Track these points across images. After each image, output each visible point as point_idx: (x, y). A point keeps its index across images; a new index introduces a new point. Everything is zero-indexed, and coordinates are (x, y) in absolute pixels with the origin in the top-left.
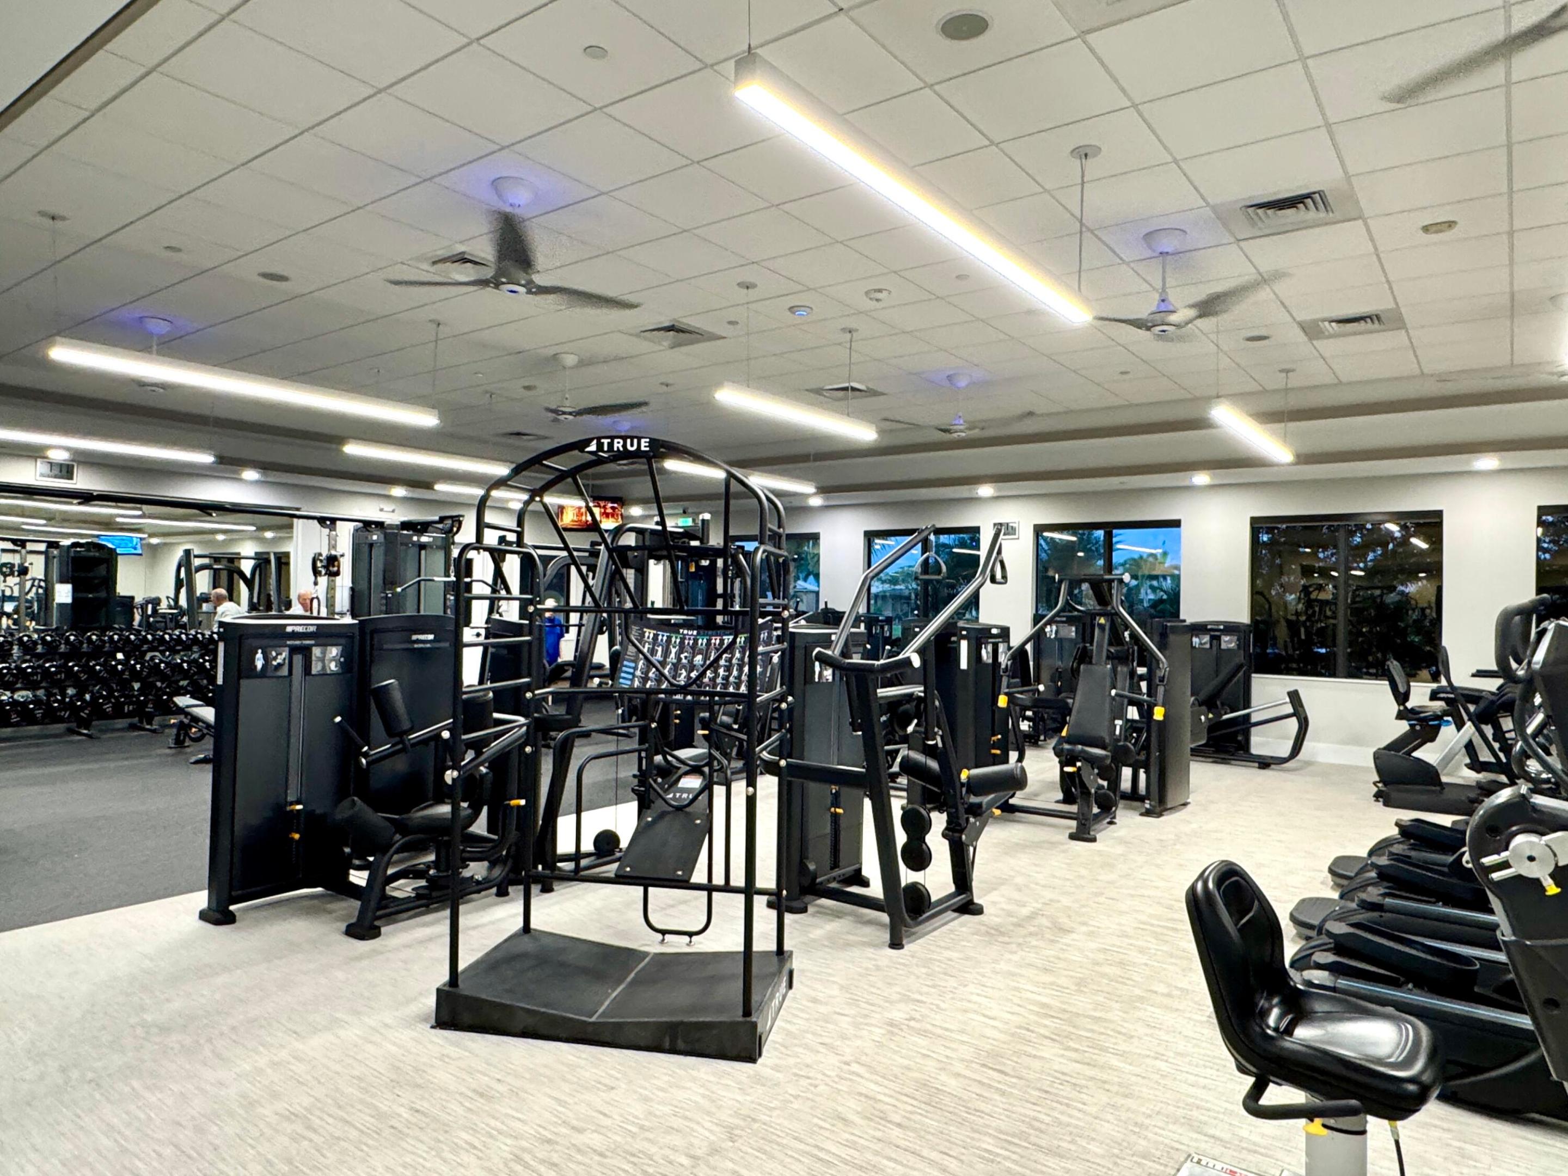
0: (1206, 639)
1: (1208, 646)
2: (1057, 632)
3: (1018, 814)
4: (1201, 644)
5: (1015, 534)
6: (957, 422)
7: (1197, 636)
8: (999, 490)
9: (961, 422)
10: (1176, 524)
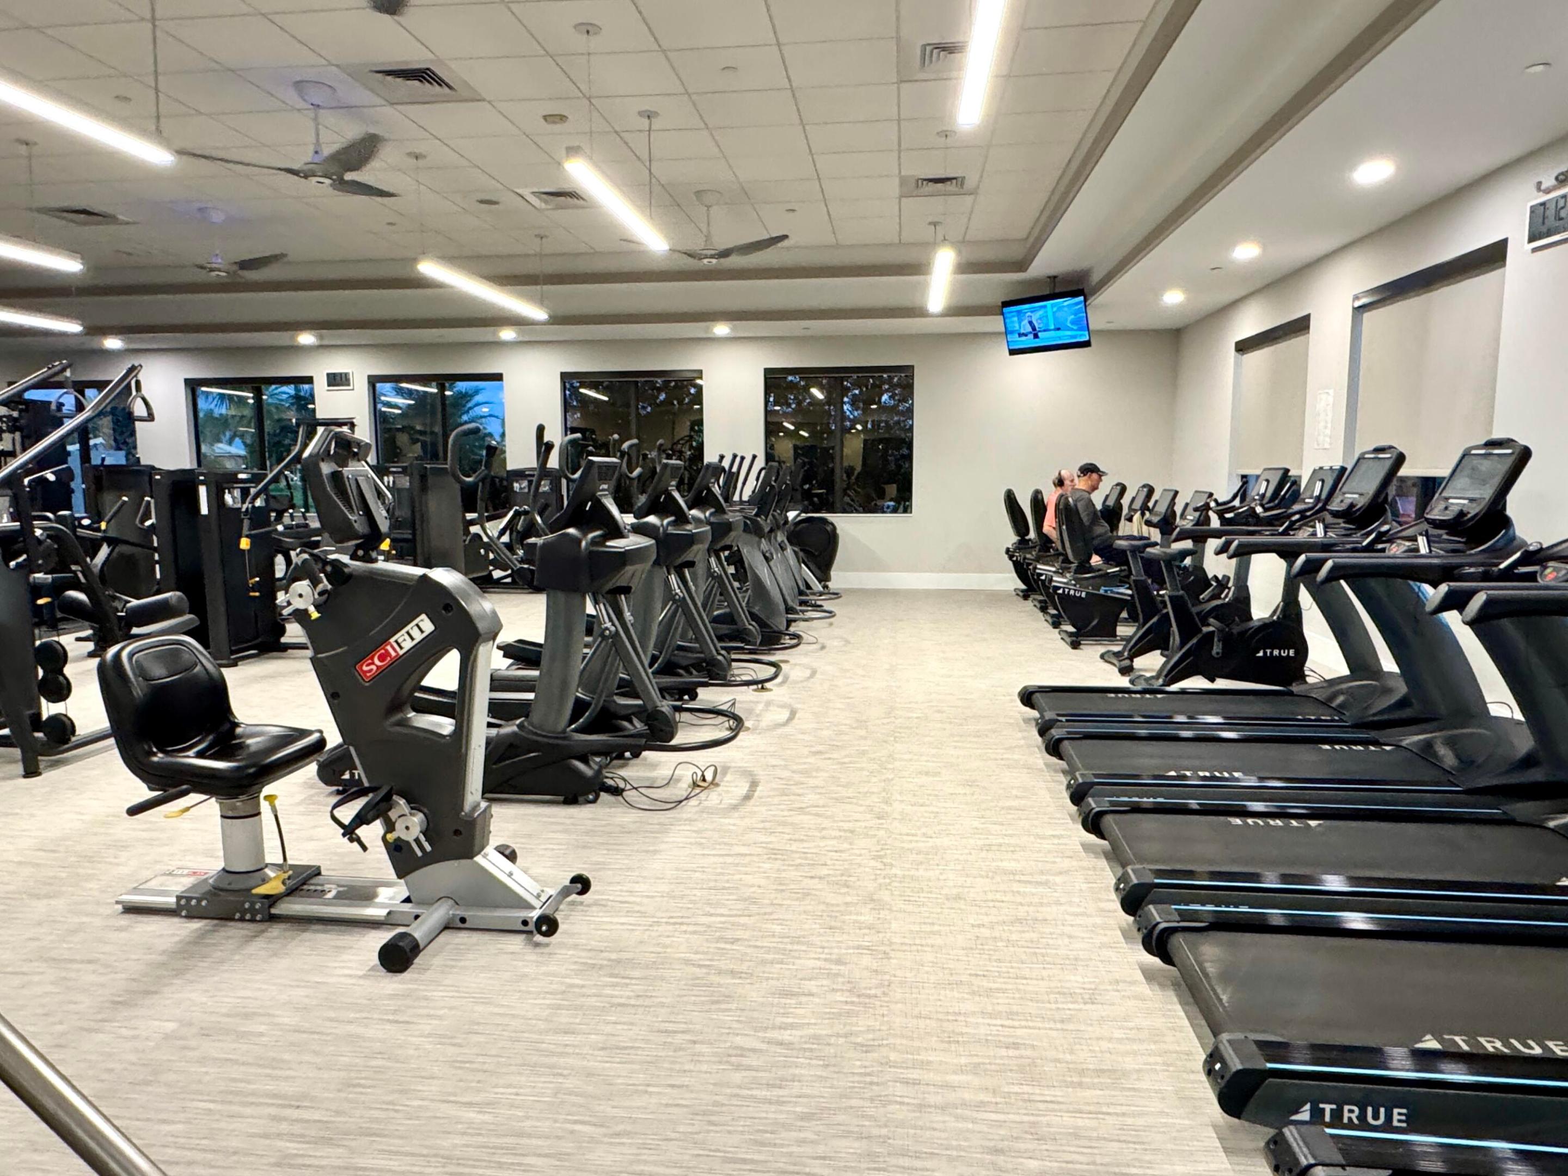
0: (525, 484)
1: (526, 490)
2: (394, 482)
3: (290, 651)
4: (521, 488)
5: (349, 385)
6: (214, 260)
7: (517, 482)
8: (321, 337)
9: (220, 261)
10: (498, 377)
